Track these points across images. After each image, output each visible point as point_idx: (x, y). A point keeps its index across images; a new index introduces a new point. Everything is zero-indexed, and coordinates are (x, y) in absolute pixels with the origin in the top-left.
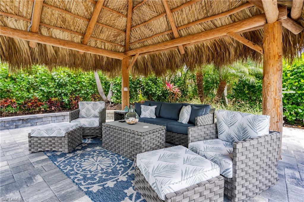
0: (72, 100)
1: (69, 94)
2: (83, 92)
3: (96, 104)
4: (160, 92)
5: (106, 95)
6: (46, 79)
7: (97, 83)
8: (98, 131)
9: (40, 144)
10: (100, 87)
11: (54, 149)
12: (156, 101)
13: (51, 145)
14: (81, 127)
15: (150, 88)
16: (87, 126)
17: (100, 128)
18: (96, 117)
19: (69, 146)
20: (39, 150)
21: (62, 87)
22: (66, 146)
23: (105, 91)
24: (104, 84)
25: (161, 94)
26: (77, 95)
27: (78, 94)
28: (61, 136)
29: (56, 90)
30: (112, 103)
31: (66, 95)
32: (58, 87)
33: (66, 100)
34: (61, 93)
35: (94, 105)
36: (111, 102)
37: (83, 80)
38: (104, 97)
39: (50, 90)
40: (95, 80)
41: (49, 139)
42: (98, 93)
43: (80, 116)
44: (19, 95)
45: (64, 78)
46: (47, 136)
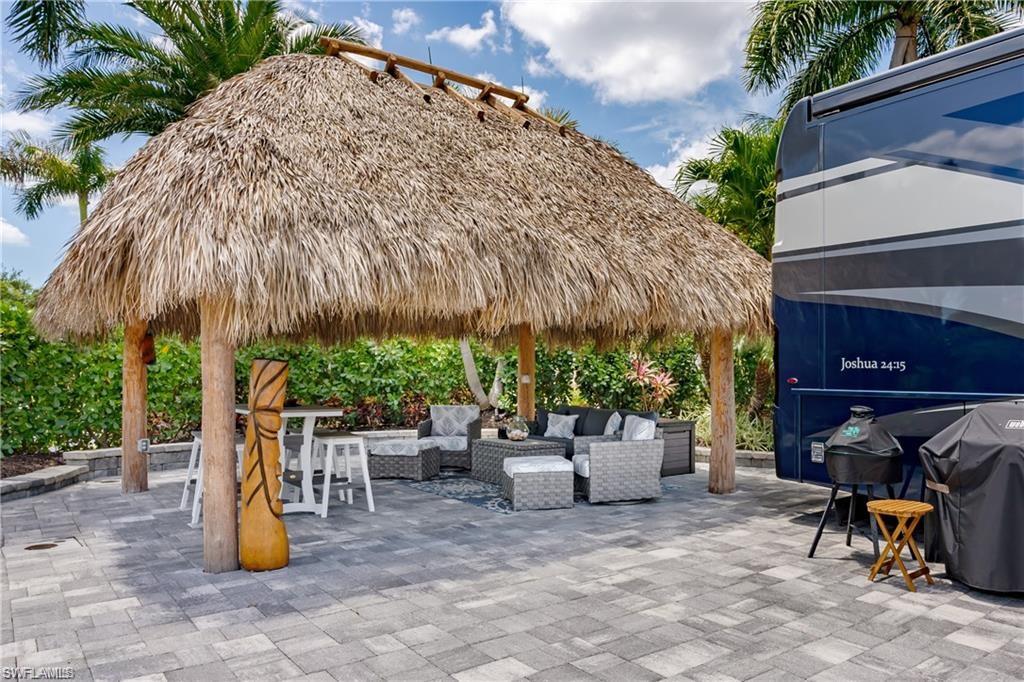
0: (406, 403)
1: (401, 388)
2: (432, 384)
3: (463, 411)
4: (620, 385)
5: (487, 391)
6: (354, 354)
7: (465, 361)
8: (465, 459)
9: (383, 465)
10: (472, 373)
11: (402, 475)
12: (611, 406)
13: (398, 469)
14: (438, 448)
15: (595, 373)
16: (448, 448)
17: (468, 453)
18: (463, 435)
19: (423, 471)
20: (382, 475)
21: (386, 371)
22: (420, 471)
23: (483, 381)
24: (482, 363)
25: (623, 390)
26: (418, 392)
27: (421, 389)
28: (411, 455)
29: (375, 380)
30: (501, 411)
31: (394, 390)
32: (378, 373)
33: (394, 401)
34: (384, 387)
35: (458, 413)
36: (499, 409)
37: (432, 354)
38: (480, 395)
39: (362, 380)
40: (460, 354)
41: (396, 459)
42: (467, 386)
43: (432, 433)
44: (305, 391)
45: (393, 352)
46: (394, 454)
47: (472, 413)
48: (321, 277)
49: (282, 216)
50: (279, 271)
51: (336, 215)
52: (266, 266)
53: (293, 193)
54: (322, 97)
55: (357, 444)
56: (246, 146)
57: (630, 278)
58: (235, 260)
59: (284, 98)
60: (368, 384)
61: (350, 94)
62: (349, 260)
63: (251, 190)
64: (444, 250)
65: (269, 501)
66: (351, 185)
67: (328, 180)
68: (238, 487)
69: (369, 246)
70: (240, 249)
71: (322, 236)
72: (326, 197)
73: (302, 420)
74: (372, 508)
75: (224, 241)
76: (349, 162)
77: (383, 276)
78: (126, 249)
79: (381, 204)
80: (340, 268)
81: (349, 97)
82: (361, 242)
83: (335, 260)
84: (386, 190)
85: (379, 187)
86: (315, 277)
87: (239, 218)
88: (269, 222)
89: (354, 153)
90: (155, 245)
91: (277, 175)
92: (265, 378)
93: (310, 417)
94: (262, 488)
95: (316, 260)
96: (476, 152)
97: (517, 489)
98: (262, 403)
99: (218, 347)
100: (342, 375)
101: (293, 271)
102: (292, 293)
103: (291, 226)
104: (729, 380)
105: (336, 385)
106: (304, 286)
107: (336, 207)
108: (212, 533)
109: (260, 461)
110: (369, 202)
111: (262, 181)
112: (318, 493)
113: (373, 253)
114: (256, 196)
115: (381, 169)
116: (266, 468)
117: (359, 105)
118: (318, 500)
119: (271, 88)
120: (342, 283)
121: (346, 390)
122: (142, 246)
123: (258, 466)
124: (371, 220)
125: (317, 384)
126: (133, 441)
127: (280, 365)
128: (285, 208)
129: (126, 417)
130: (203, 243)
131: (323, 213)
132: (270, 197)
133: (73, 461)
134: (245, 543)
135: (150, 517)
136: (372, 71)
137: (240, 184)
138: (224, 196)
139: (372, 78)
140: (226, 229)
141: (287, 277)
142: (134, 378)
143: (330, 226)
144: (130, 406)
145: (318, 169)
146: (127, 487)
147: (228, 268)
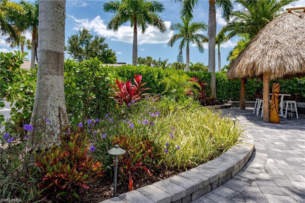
48: (289, 67)
49: (281, 55)
50: (280, 66)
51: (292, 54)
52: (278, 65)
53: (283, 51)
55: (294, 103)
56: (273, 42)
58: (272, 65)
59: (279, 29)
60: (296, 90)
62: (295, 63)
63: (274, 51)
65: (276, 110)
66: (295, 46)
67: (290, 46)
68: (270, 106)
69: (299, 59)
70: (273, 63)
71: (289, 59)
72: (289, 50)
73: (281, 96)
74: (298, 118)
75: (270, 62)
76: (294, 41)
77: (302, 65)
78: (254, 65)
79: (302, 50)
80: (293, 65)
81: (294, 24)
82: (297, 59)
83: (292, 63)
84: (303, 46)
85: (302, 46)
86: (287, 67)
87: (272, 57)
88: (278, 57)
89: (296, 39)
90: (259, 63)
91: (279, 47)
92: (276, 86)
93: (283, 96)
94: (275, 108)
95: (287, 64)
98: (275, 91)
99: (267, 80)
100: (288, 87)
101: (283, 66)
102: (283, 70)
103: (282, 57)
105: (286, 90)
106: (285, 68)
107: (292, 52)
108: (265, 115)
109: (275, 102)
110: (299, 50)
111: (276, 49)
112: (284, 113)
113: (300, 61)
114: (275, 52)
115: (302, 41)
116: (276, 104)
117: (297, 26)
118: (284, 115)
119: (276, 27)
120: (293, 68)
121: (289, 91)
122: (257, 64)
123: (274, 103)
124: (300, 54)
126: (243, 99)
127: (279, 84)
128: (281, 54)
129: (241, 94)
130: (267, 62)
131: (289, 54)
132: (278, 52)
133: (230, 103)
134: (271, 118)
135: (248, 114)
136: (300, 15)
137: (272, 50)
138: (270, 53)
139: (300, 17)
140: (270, 59)
141: (282, 67)
142: (243, 87)
143: (290, 56)
144: (242, 92)
145: (287, 44)
146: (241, 109)
147: (271, 67)
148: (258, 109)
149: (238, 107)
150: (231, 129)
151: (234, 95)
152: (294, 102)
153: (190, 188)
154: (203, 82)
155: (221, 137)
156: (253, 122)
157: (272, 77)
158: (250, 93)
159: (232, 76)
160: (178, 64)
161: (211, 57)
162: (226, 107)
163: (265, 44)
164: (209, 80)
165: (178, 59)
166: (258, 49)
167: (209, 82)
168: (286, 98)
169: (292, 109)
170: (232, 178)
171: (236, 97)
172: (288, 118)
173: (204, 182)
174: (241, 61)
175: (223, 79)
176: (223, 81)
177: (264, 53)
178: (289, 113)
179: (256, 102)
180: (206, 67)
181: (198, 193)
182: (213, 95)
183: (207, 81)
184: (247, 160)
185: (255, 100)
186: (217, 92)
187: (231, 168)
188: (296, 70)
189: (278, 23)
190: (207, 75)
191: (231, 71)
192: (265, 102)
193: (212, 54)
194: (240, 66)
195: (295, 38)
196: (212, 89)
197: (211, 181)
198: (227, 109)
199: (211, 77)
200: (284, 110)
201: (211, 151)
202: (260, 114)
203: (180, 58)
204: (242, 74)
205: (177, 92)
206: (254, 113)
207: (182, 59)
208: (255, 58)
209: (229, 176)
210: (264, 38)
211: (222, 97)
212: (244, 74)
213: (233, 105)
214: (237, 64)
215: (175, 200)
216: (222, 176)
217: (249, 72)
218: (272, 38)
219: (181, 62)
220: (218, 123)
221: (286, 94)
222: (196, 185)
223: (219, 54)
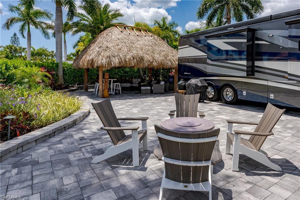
7: (140, 71)
9: (123, 88)
16: (135, 86)
18: (138, 84)
23: (144, 75)
28: (128, 87)
32: (125, 73)
34: (126, 76)
35: (137, 80)
41: (126, 87)
42: (141, 76)
43: (132, 83)
47: (139, 80)
52: (107, 62)
53: (110, 53)
54: (114, 37)
56: (105, 47)
57: (156, 61)
58: (104, 62)
59: (109, 38)
61: (118, 36)
62: (117, 61)
64: (129, 59)
65: (107, 90)
70: (104, 60)
71: (113, 58)
72: (114, 53)
73: (111, 80)
74: (121, 93)
75: (102, 60)
76: (117, 47)
82: (118, 59)
83: (115, 61)
86: (112, 63)
88: (107, 57)
90: (95, 60)
91: (108, 50)
92: (107, 75)
93: (112, 80)
94: (106, 88)
95: (113, 61)
96: (135, 43)
97: (142, 91)
98: (106, 78)
99: (101, 71)
103: (110, 57)
104: (177, 75)
106: (111, 64)
108: (101, 93)
109: (106, 85)
111: (106, 51)
112: (113, 91)
115: (121, 48)
117: (119, 37)
118: (113, 92)
119: (107, 36)
120: (116, 64)
122: (94, 60)
124: (119, 55)
125: (114, 75)
126: (86, 84)
127: (108, 73)
128: (109, 55)
129: (85, 80)
130: (100, 60)
131: (113, 55)
132: (107, 54)
133: (76, 87)
134: (104, 95)
135: (90, 94)
136: (121, 30)
137: (104, 52)
138: (102, 54)
139: (121, 32)
140: (103, 58)
141: (109, 63)
142: (86, 74)
143: (114, 57)
144: (86, 78)
145: (113, 49)
146: (85, 91)
147: (103, 63)
148: (97, 90)
149: (83, 89)
150: (76, 102)
151: (79, 81)
152: (119, 84)
153: (54, 129)
154: (51, 71)
155: (69, 107)
156: (93, 99)
157: (104, 69)
158: (93, 79)
159: (77, 66)
160: (13, 48)
161: (58, 49)
162: (72, 90)
163: (99, 47)
164: (57, 69)
165: (12, 41)
166: (95, 51)
167: (56, 71)
168: (114, 82)
169: (118, 89)
170: (76, 125)
171: (81, 82)
172: (116, 94)
173: (61, 126)
174: (84, 57)
175: (70, 68)
176: (69, 69)
177: (99, 54)
178: (117, 91)
179: (96, 85)
180: (50, 52)
181: (58, 132)
182: (61, 81)
183: (55, 70)
184: (84, 117)
185: (95, 84)
186: (64, 79)
187: (75, 120)
188: (117, 65)
189: (108, 34)
190: (55, 65)
191: (76, 62)
192: (100, 85)
193: (59, 47)
194: (83, 60)
195: (118, 45)
196: (60, 76)
197: (65, 126)
198: (73, 92)
199: (58, 66)
200: (113, 89)
201: (64, 115)
202: (98, 93)
203: (15, 40)
204: (85, 66)
205: (29, 82)
206: (94, 93)
207: (17, 42)
208: (93, 56)
209: (74, 124)
210: (99, 43)
211: (69, 83)
212: (86, 67)
213: (78, 89)
214: (81, 58)
215: (47, 135)
216: (70, 123)
217: (89, 66)
218: (104, 44)
219: (16, 45)
220: (67, 100)
221: (114, 79)
222: (57, 128)
223: (65, 42)
